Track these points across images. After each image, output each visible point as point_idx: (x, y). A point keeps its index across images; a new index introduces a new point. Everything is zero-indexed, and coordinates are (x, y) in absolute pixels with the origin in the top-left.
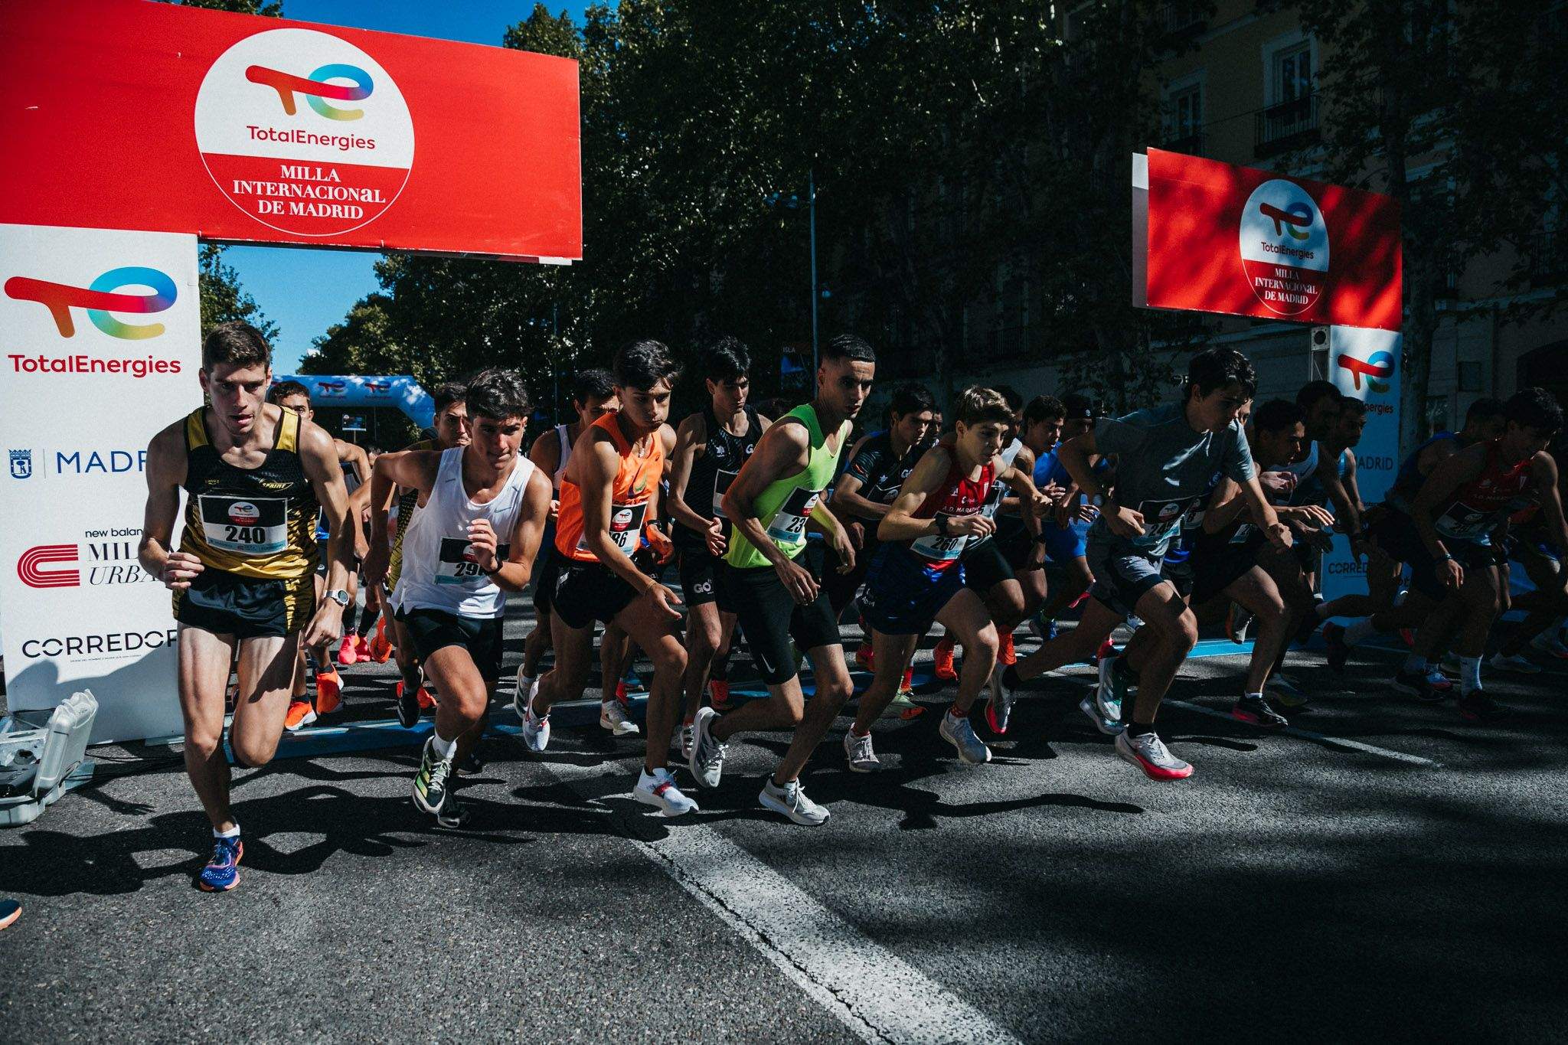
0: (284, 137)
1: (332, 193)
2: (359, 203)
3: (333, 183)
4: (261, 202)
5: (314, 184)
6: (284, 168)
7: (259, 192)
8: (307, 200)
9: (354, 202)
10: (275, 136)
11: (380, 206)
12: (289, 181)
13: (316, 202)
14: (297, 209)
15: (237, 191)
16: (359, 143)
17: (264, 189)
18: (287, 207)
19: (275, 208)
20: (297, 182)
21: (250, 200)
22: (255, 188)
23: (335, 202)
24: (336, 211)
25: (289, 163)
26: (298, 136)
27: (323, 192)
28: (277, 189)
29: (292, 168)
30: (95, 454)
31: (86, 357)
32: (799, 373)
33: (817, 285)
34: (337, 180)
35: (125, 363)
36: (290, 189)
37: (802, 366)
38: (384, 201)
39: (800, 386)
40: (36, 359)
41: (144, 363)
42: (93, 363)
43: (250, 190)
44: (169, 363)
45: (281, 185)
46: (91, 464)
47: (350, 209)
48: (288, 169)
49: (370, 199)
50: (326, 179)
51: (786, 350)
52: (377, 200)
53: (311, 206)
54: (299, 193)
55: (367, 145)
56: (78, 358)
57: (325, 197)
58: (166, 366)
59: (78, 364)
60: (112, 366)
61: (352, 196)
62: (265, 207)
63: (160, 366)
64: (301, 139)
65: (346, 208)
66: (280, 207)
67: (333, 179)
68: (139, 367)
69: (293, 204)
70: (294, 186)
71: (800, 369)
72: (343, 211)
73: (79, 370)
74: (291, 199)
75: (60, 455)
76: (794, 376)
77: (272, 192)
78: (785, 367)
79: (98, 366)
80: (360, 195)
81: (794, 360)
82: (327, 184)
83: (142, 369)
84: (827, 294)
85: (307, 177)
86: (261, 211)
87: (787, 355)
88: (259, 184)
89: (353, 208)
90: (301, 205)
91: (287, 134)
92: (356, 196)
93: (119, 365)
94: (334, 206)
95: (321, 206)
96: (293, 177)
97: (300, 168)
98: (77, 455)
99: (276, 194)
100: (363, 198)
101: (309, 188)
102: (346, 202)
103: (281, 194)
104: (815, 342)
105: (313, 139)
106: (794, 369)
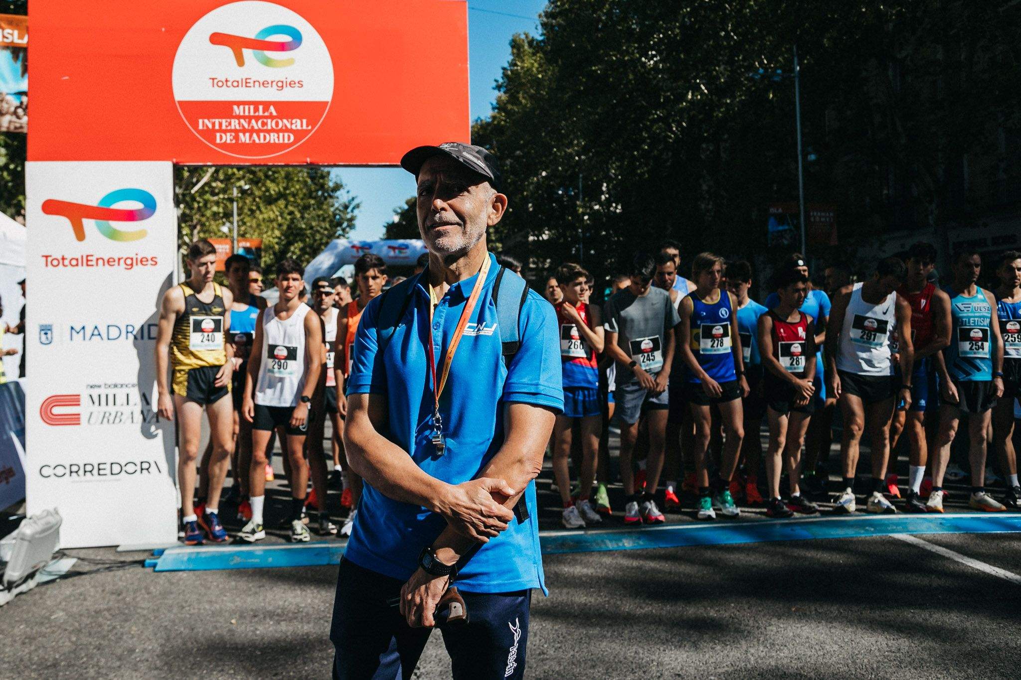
0: (237, 84)
1: (271, 124)
2: (291, 131)
3: (271, 117)
4: (218, 135)
5: (257, 118)
6: (235, 107)
7: (217, 127)
8: (252, 131)
9: (286, 130)
10: (229, 84)
11: (308, 132)
12: (238, 117)
13: (258, 132)
14: (244, 138)
15: (201, 127)
16: (291, 84)
17: (220, 124)
18: (237, 138)
19: (228, 138)
20: (244, 117)
21: (210, 134)
22: (214, 124)
23: (273, 130)
24: (273, 138)
25: (239, 103)
26: (246, 83)
27: (264, 124)
28: (230, 124)
29: (241, 107)
30: (96, 327)
31: (92, 256)
32: (785, 231)
33: (803, 151)
34: (274, 113)
35: (119, 259)
36: (239, 123)
37: (788, 224)
38: (310, 128)
39: (786, 242)
40: (60, 258)
41: (132, 259)
42: (97, 259)
43: (210, 126)
44: (149, 258)
45: (233, 121)
46: (93, 335)
47: (284, 136)
48: (238, 107)
49: (299, 127)
50: (266, 114)
51: (773, 210)
52: (305, 127)
53: (255, 135)
54: (246, 126)
55: (297, 85)
56: (87, 256)
57: (265, 128)
58: (147, 261)
59: (87, 261)
60: (109, 262)
61: (286, 126)
62: (221, 138)
63: (143, 261)
64: (248, 85)
65: (281, 135)
66: (232, 138)
67: (271, 113)
68: (129, 262)
69: (241, 135)
70: (242, 121)
71: (786, 227)
72: (278, 137)
73: (88, 265)
74: (240, 131)
75: (72, 328)
76: (781, 234)
77: (226, 126)
78: (772, 226)
79: (100, 262)
80: (292, 124)
81: (781, 219)
82: (267, 117)
83: (131, 263)
84: (812, 157)
85: (252, 113)
86: (218, 141)
87: (774, 215)
88: (217, 121)
89: (286, 135)
90: (247, 135)
91: (238, 82)
92: (289, 126)
93: (114, 261)
94: (272, 134)
95: (262, 135)
96: (242, 114)
97: (247, 107)
98: (83, 328)
99: (229, 128)
100: (294, 127)
101: (253, 121)
102: (281, 131)
103: (233, 128)
104: (802, 201)
105: (257, 84)
106: (781, 228)
